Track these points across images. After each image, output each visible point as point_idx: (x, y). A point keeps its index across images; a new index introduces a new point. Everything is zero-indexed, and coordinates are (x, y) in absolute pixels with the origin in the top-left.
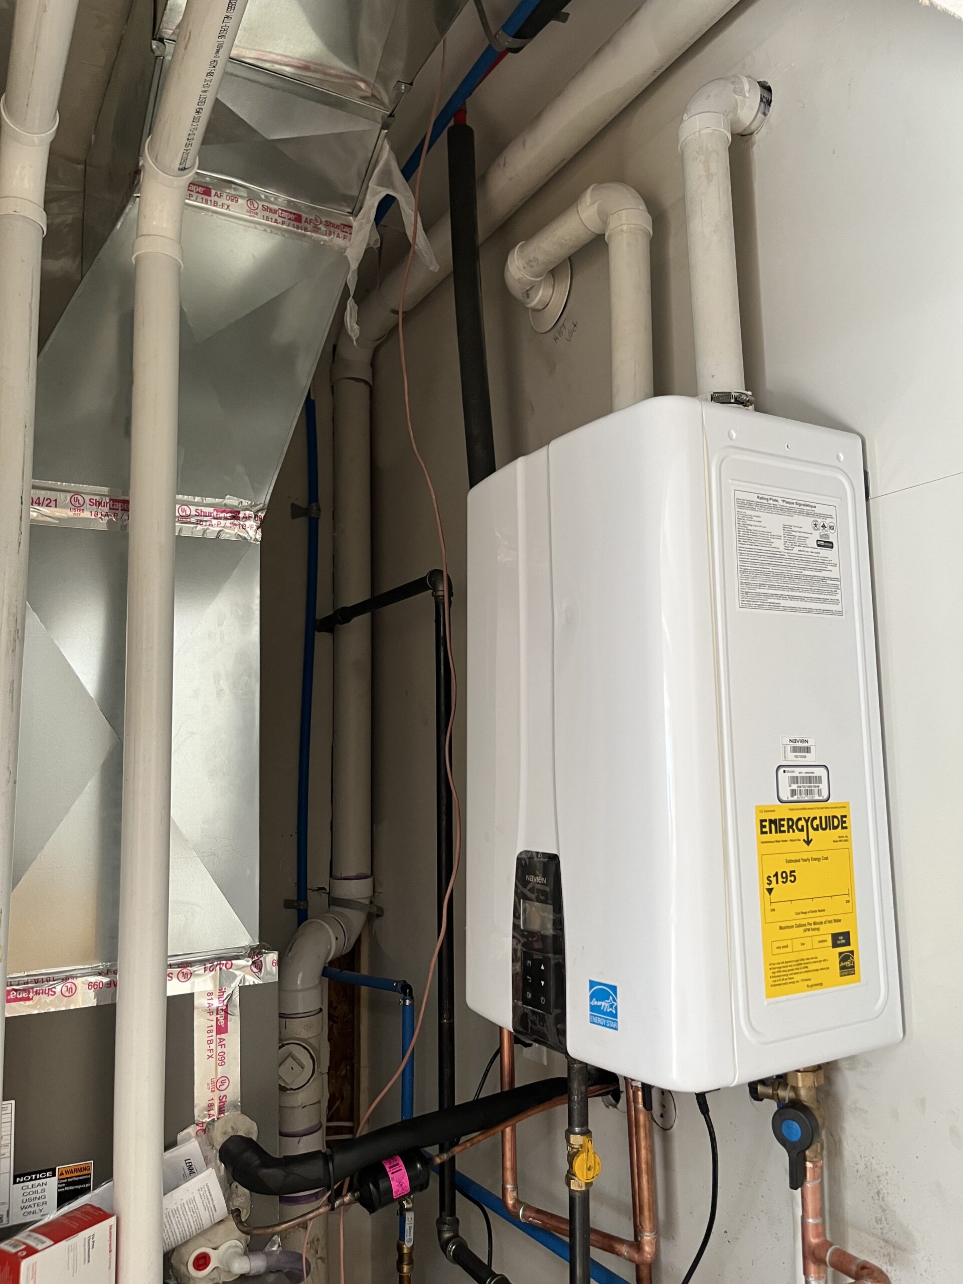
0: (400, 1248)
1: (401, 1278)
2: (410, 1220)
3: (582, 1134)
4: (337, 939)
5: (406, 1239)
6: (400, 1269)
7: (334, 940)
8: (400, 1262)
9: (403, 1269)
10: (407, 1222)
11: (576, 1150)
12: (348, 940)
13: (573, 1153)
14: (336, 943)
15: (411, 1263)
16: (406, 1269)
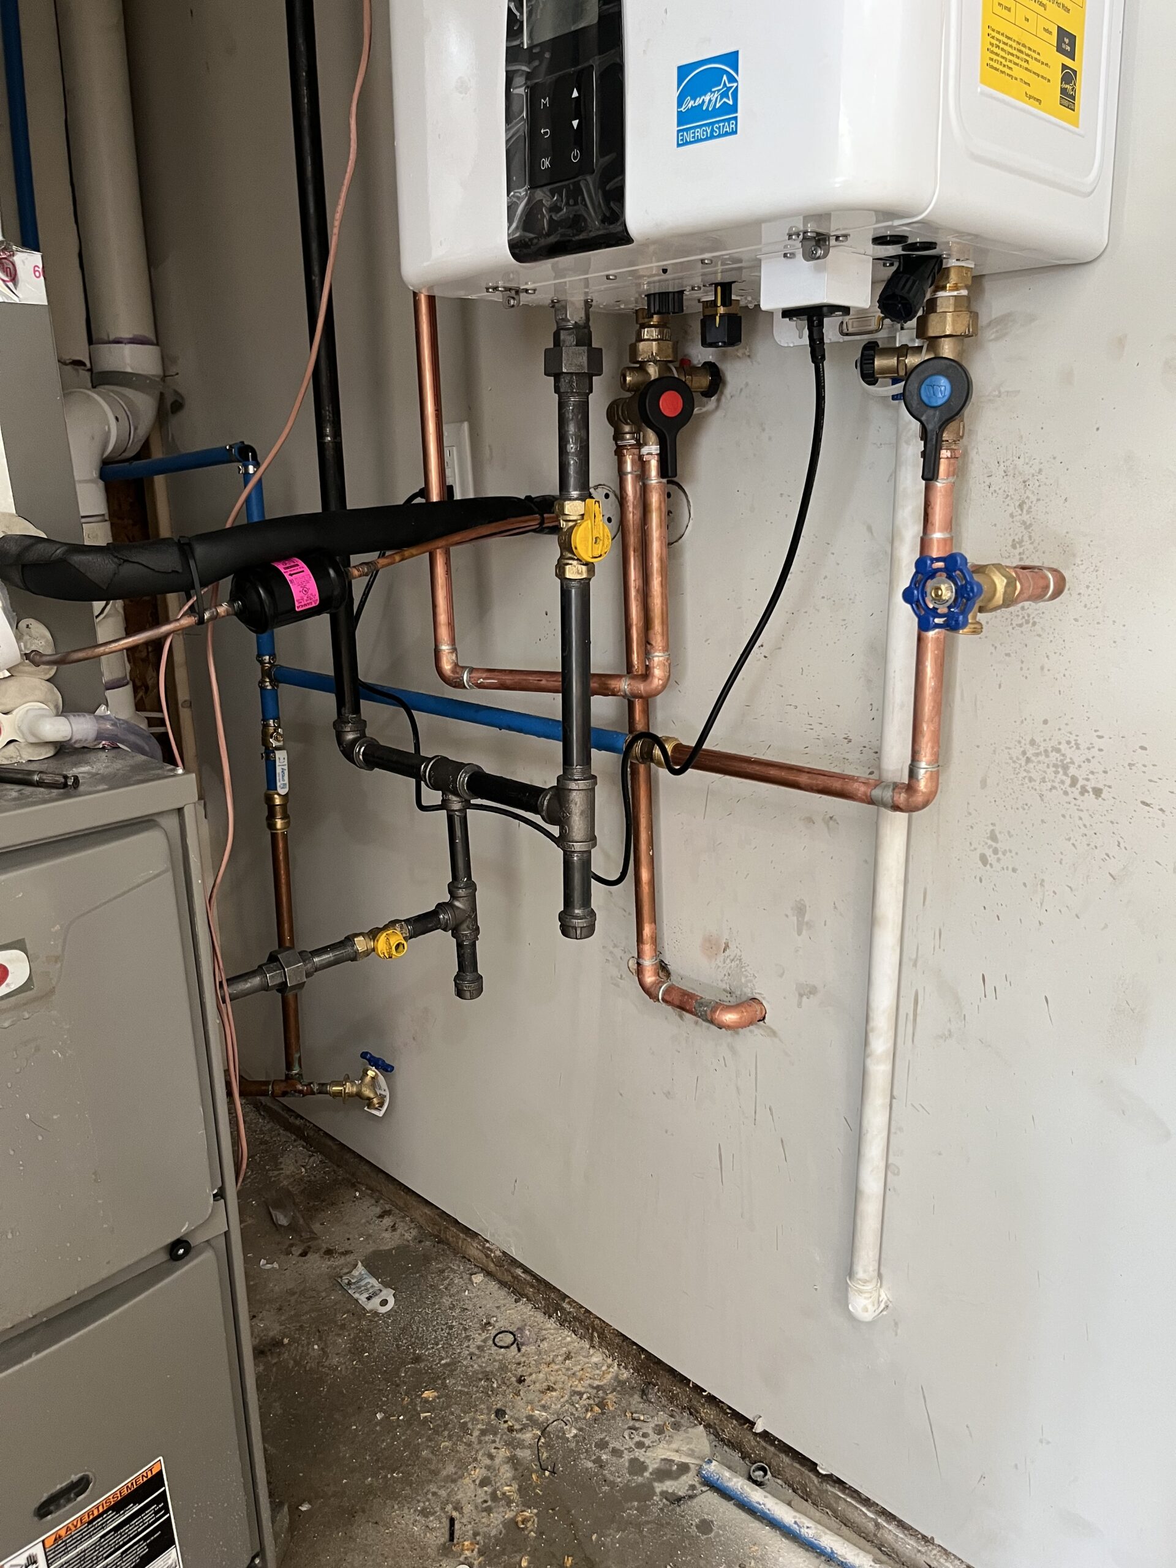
0: (269, 800)
1: (274, 836)
2: (282, 760)
3: (582, 498)
4: (117, 419)
5: (278, 784)
6: (272, 826)
7: (113, 421)
8: (271, 816)
9: (275, 824)
10: (278, 763)
11: (571, 524)
12: (136, 429)
13: (568, 529)
14: (117, 425)
15: (285, 816)
16: (279, 823)
